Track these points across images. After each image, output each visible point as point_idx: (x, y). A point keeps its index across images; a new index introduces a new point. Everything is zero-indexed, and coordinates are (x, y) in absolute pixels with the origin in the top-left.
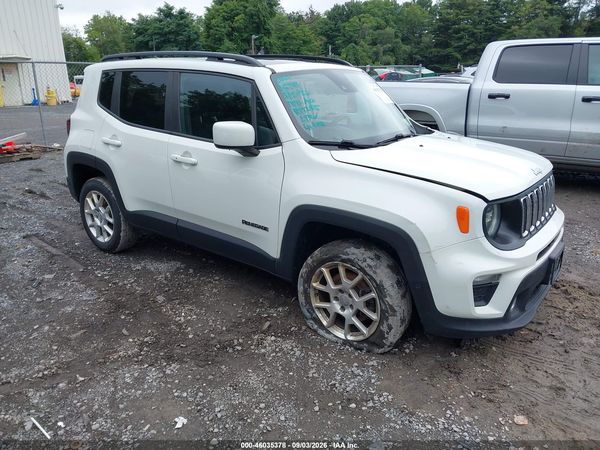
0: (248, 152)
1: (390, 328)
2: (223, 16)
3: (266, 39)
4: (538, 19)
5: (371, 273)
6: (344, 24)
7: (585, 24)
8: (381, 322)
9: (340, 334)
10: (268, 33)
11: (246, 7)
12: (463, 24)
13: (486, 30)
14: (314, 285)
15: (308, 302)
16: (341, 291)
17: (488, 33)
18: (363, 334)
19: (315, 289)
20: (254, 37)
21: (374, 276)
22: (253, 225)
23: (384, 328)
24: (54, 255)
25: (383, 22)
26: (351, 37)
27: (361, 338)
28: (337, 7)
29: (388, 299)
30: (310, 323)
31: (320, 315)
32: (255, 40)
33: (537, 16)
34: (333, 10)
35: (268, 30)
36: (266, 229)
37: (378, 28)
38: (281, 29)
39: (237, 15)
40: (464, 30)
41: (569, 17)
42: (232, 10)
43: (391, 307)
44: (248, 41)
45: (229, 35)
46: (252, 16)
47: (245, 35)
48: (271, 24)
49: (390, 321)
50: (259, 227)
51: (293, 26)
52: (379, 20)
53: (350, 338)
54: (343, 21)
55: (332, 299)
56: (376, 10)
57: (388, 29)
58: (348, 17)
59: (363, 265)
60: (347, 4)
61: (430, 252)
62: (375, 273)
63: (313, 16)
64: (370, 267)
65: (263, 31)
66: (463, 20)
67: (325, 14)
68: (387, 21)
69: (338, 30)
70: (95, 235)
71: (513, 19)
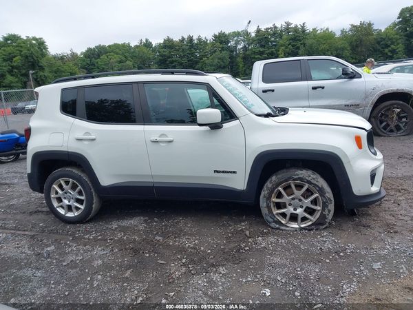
0: (215, 127)
1: (329, 211)
2: (3, 58)
3: (41, 73)
4: (217, 53)
5: (315, 182)
6: (96, 61)
7: (241, 55)
8: (323, 210)
9: (295, 225)
10: (42, 68)
11: (21, 51)
12: (174, 58)
13: (189, 61)
14: (274, 200)
15: (270, 212)
16: (293, 199)
17: (190, 62)
18: (311, 220)
19: (274, 202)
20: (31, 72)
21: (317, 184)
22: (223, 172)
23: (326, 212)
24: (34, 236)
25: (123, 58)
26: (103, 68)
27: (310, 223)
28: (89, 50)
29: (327, 195)
30: (273, 225)
31: (279, 218)
32: (32, 74)
33: (215, 51)
34: (87, 51)
35: (41, 66)
36: (234, 172)
37: (120, 62)
38: (51, 65)
39: (15, 56)
40: (176, 61)
41: (232, 51)
42: (10, 54)
43: (329, 198)
44: (26, 75)
45: (10, 72)
46: (27, 57)
47: (24, 71)
48: (43, 62)
49: (329, 207)
50: (230, 172)
51: (59, 62)
52: (121, 56)
53: (302, 226)
54: (96, 59)
55: (287, 205)
56: (117, 50)
57: (128, 62)
58: (99, 56)
59: (309, 179)
60: (97, 47)
61: (349, 162)
62: (317, 181)
63: (74, 55)
64: (314, 179)
65: (37, 67)
66: (174, 55)
67: (81, 54)
68: (126, 57)
69: (93, 65)
70: (63, 213)
71: (202, 54)
